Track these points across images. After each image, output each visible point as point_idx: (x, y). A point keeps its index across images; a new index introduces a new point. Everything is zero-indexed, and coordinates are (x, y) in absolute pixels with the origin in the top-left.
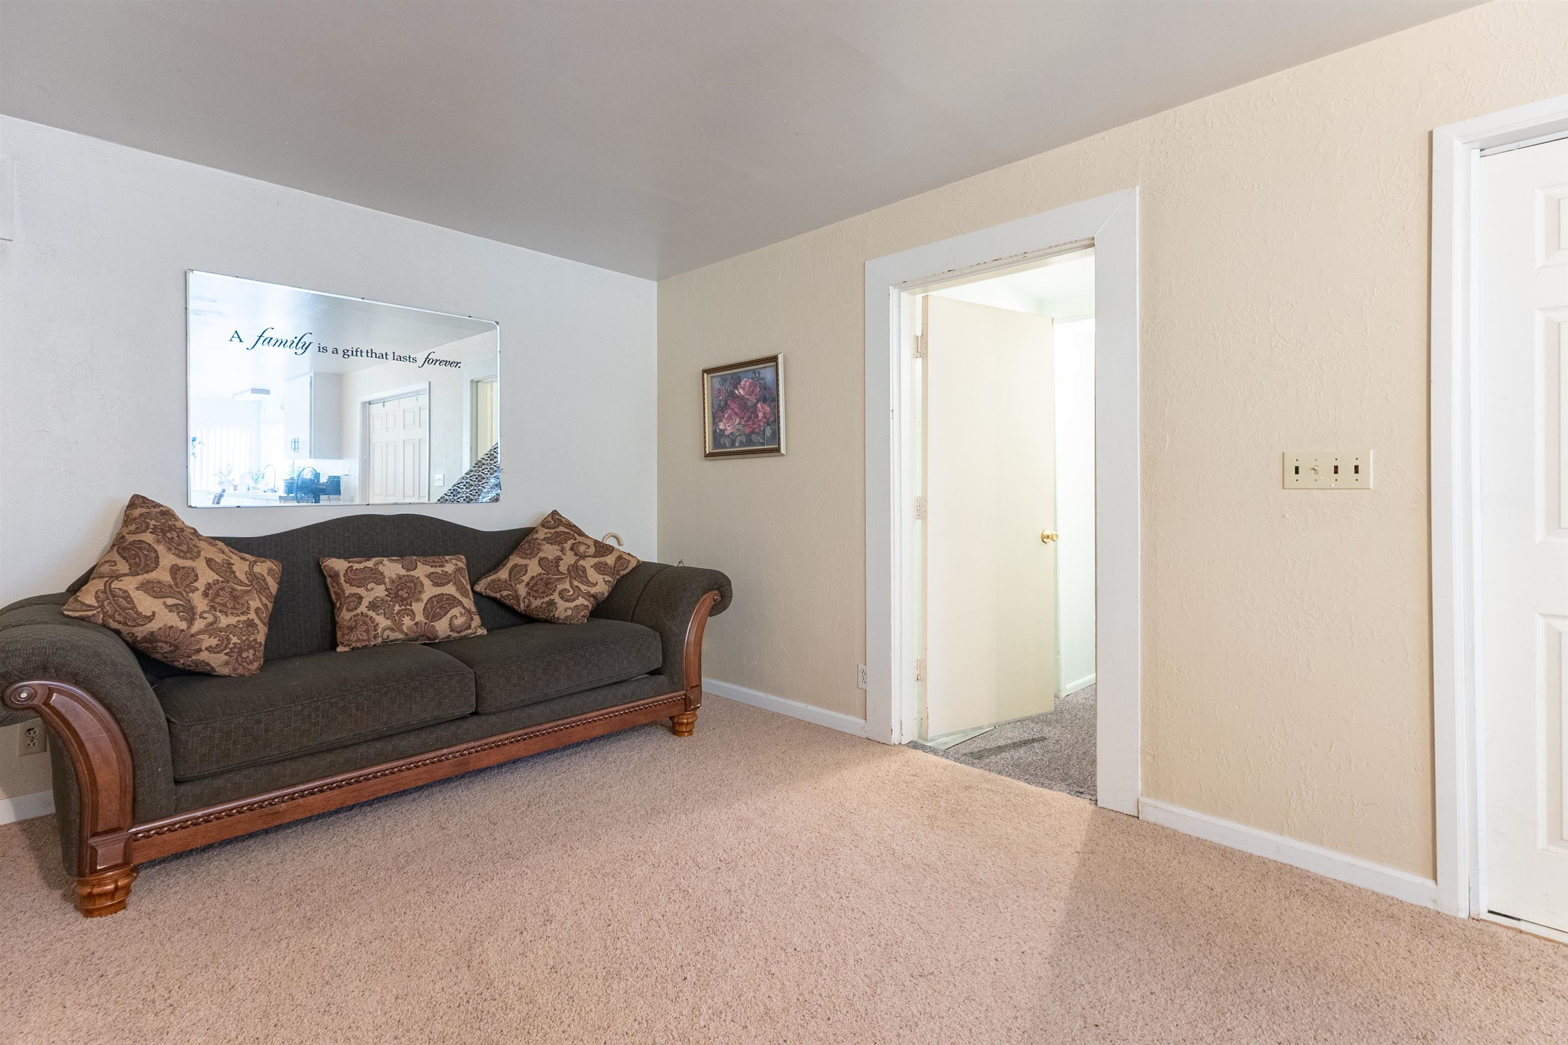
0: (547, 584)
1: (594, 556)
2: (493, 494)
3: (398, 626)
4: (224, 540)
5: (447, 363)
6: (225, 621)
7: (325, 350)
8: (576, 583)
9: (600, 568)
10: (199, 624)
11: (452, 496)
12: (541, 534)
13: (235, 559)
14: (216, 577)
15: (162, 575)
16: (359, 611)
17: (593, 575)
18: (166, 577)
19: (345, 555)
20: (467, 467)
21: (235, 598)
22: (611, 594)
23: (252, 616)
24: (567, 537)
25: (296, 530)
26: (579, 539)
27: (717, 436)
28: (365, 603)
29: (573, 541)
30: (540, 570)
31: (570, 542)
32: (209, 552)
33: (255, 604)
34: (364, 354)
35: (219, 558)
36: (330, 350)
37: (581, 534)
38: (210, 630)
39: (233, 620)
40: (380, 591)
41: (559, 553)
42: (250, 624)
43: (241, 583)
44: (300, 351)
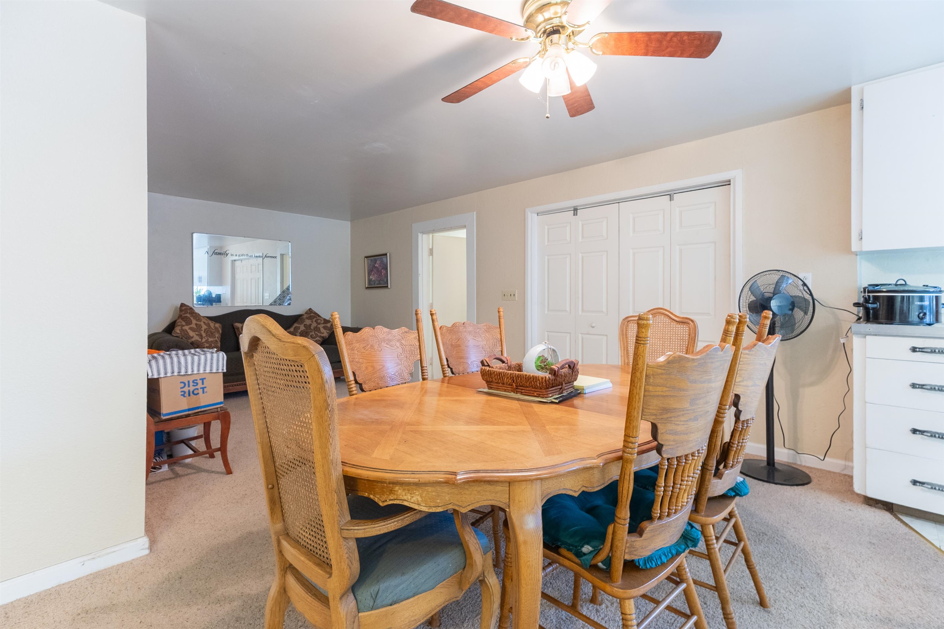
0: (306, 333)
1: (323, 324)
2: (289, 302)
4: (206, 317)
5: (272, 257)
6: (210, 340)
8: (316, 333)
9: (325, 328)
10: (204, 340)
11: (274, 303)
12: (305, 317)
13: (210, 322)
14: (206, 327)
15: (193, 326)
17: (322, 330)
18: (195, 327)
20: (279, 293)
21: (212, 333)
22: (329, 337)
23: (217, 339)
24: (314, 317)
25: (228, 313)
26: (318, 318)
27: (370, 281)
29: (316, 319)
30: (304, 328)
31: (315, 319)
32: (204, 320)
33: (217, 335)
35: (206, 322)
36: (234, 255)
37: (319, 316)
39: (212, 339)
41: (311, 323)
42: (216, 341)
43: (213, 330)
44: (225, 256)
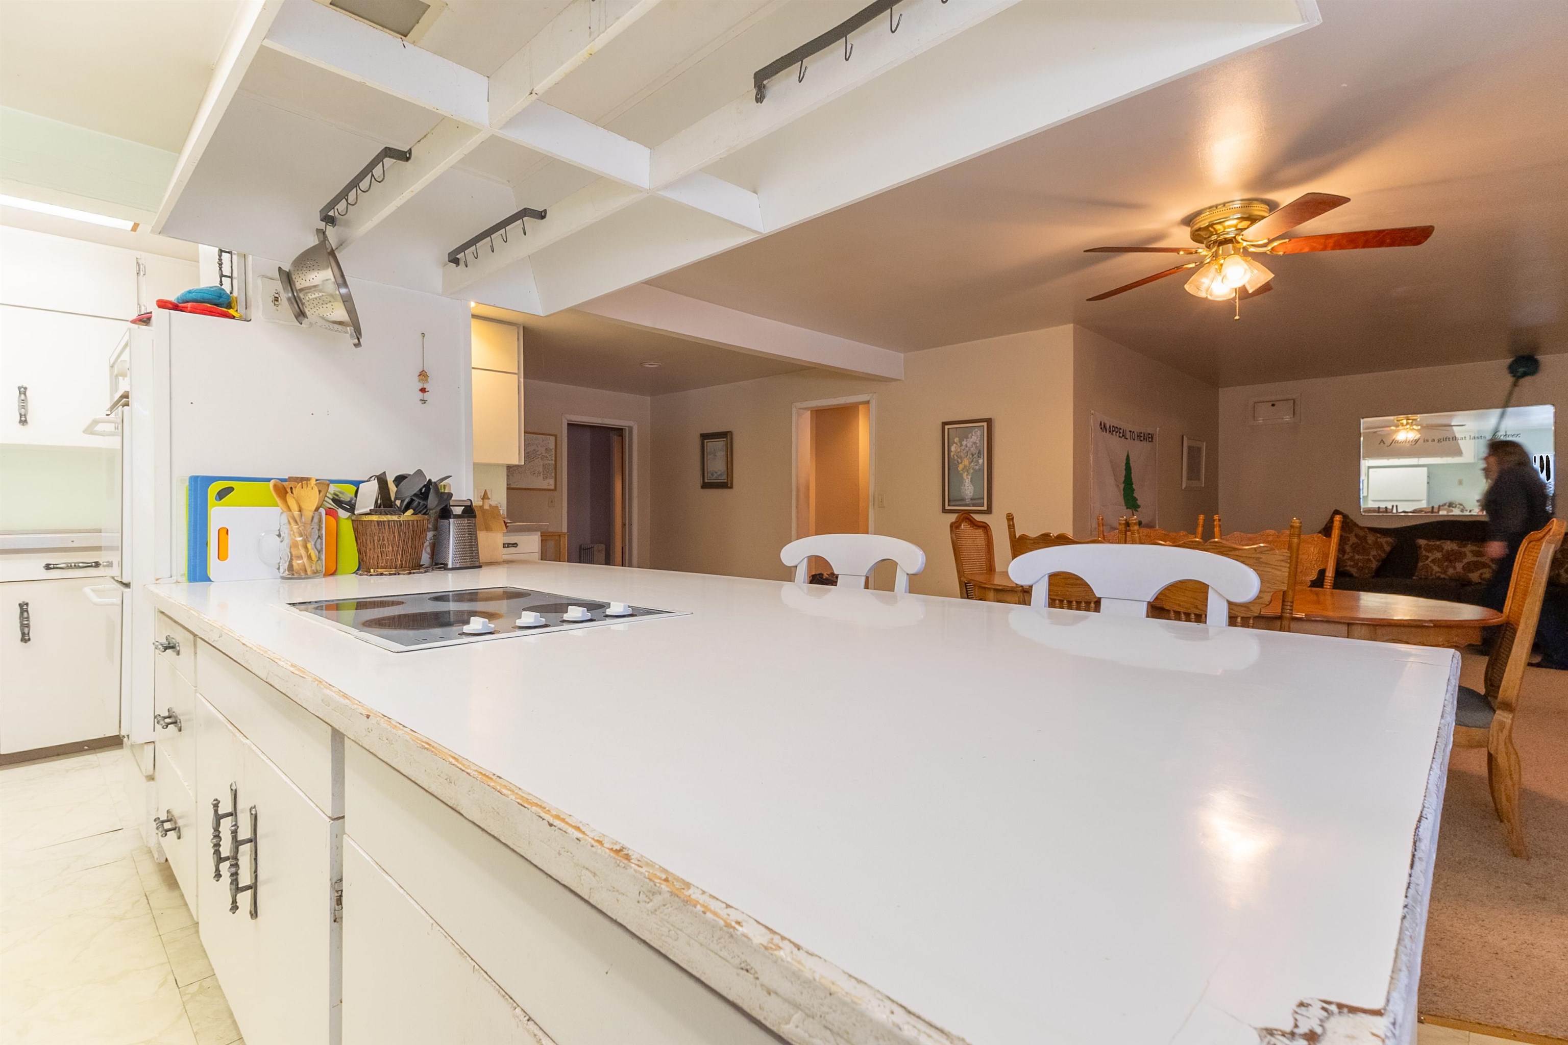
3: (1445, 572)
6: (1357, 557)
7: (1428, 441)
16: (1426, 562)
19: (1428, 538)
28: (1430, 560)
32: (1361, 531)
34: (1451, 439)
38: (1352, 559)
39: (1361, 557)
40: (1438, 555)
